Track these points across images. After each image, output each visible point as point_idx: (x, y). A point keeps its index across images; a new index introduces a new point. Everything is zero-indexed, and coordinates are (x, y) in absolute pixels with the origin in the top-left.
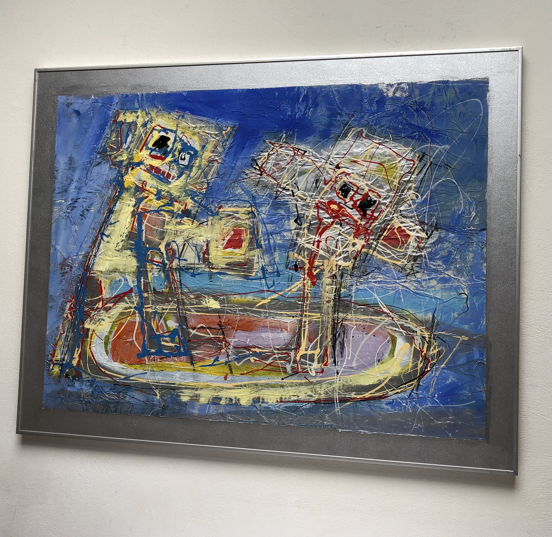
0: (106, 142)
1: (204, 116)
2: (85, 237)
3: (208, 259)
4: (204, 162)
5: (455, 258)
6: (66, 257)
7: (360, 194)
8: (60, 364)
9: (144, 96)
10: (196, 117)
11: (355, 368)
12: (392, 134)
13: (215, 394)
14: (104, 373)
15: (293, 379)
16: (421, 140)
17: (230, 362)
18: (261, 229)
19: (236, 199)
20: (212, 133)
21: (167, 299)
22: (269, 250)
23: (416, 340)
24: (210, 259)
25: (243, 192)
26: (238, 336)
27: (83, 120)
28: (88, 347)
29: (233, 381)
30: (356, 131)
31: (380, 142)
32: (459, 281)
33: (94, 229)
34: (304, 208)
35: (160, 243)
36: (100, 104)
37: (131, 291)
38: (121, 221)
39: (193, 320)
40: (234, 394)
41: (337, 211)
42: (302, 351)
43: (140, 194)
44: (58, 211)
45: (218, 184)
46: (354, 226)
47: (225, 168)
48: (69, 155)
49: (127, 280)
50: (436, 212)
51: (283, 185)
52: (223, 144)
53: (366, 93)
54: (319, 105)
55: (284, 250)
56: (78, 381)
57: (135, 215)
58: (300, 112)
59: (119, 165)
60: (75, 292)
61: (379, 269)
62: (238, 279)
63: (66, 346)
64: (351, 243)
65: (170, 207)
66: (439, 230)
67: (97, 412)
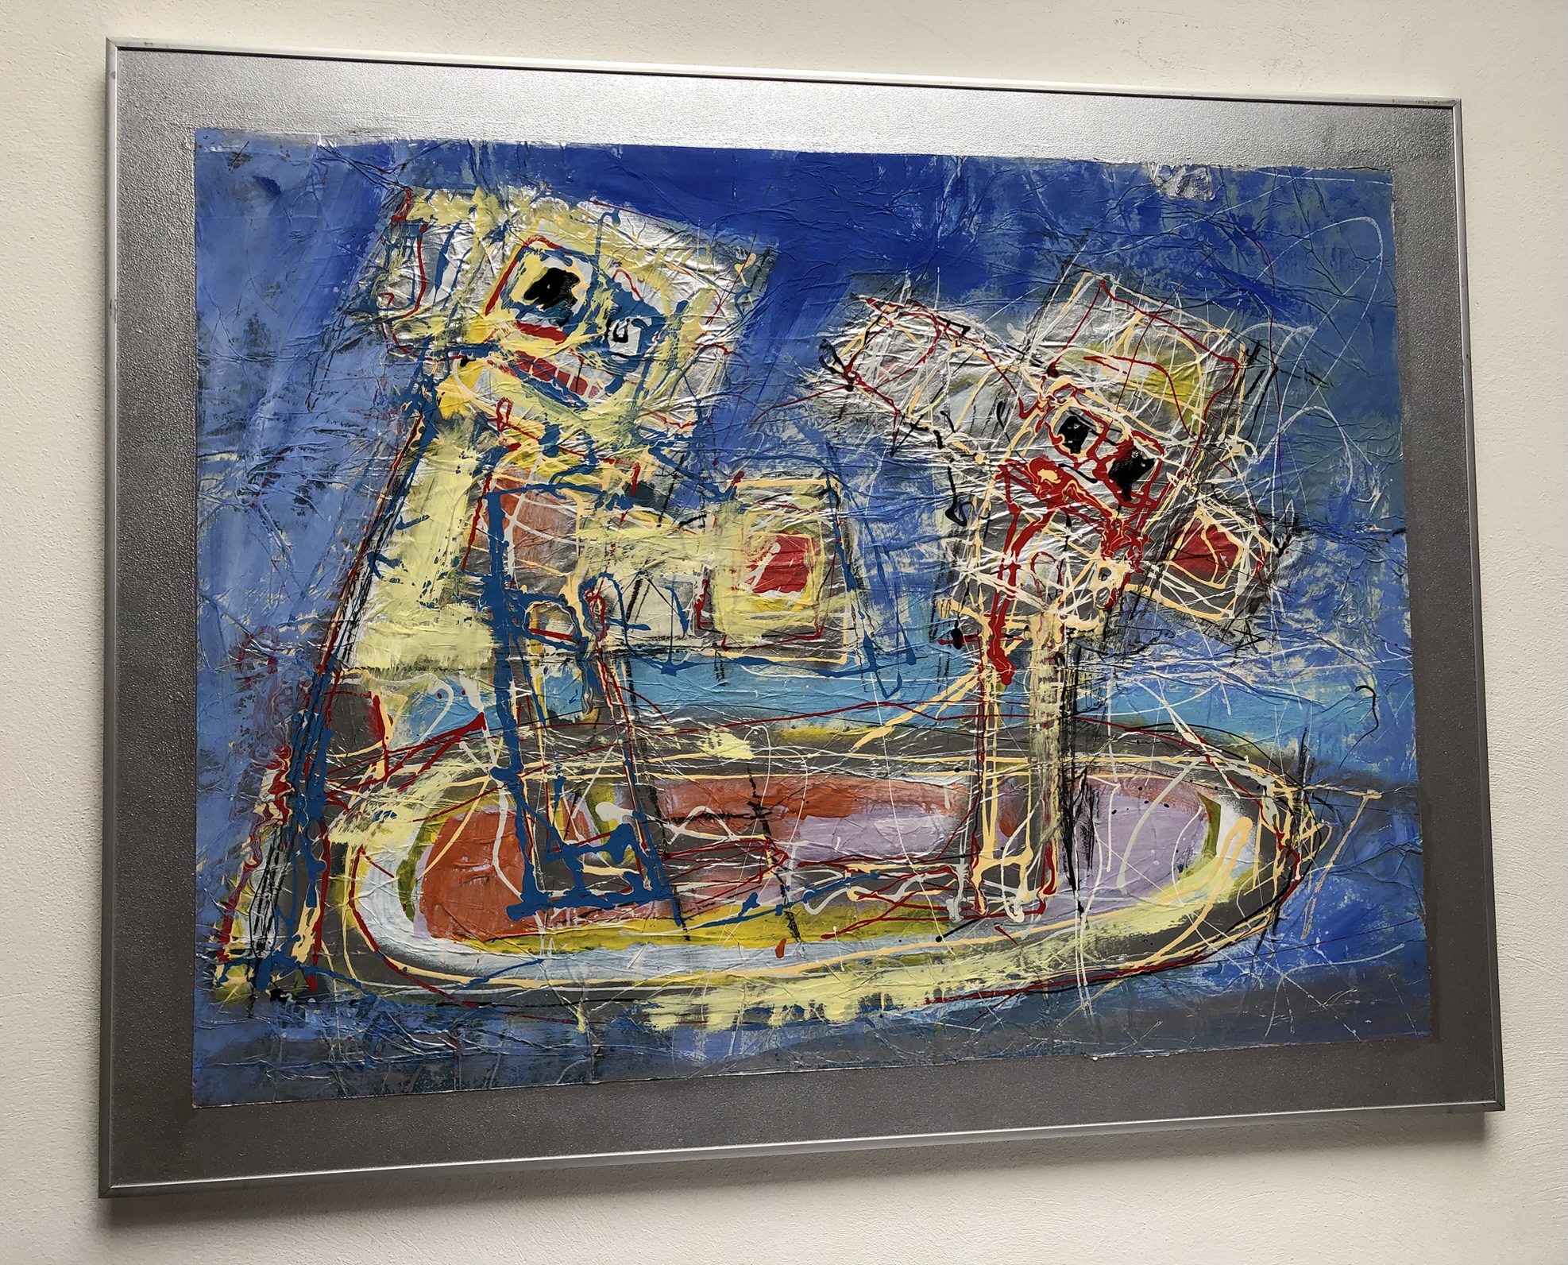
0: (373, 280)
1: (678, 220)
2: (317, 566)
3: (711, 622)
4: (684, 350)
5: (1342, 602)
6: (251, 631)
7: (1113, 444)
8: (249, 963)
9: (490, 150)
10: (653, 221)
11: (1125, 892)
12: (1181, 292)
13: (752, 1000)
14: (404, 972)
15: (968, 938)
16: (1249, 311)
17: (789, 905)
18: (857, 535)
19: (781, 454)
20: (703, 267)
21: (592, 740)
22: (882, 593)
23: (1265, 808)
24: (716, 621)
25: (801, 436)
26: (809, 832)
27: (290, 211)
28: (346, 900)
29: (800, 958)
30: (1092, 281)
31: (1153, 310)
32: (1353, 656)
33: (345, 542)
34: (969, 478)
35: (564, 581)
36: (347, 166)
37: (479, 722)
38: (436, 518)
39: (674, 797)
40: (804, 994)
41: (1057, 487)
42: (986, 861)
43: (491, 436)
44: (217, 486)
45: (730, 411)
46: (1101, 525)
47: (748, 367)
48: (248, 315)
49: (464, 693)
50: (1293, 489)
51: (913, 418)
52: (737, 298)
53: (1112, 184)
54: (994, 208)
55: (921, 593)
56: (318, 1005)
57: (481, 498)
58: (947, 223)
59: (418, 349)
60: (290, 736)
61: (1169, 633)
62: (801, 674)
63: (268, 902)
64: (1097, 570)
65: (589, 477)
66: (1304, 533)
67: (387, 1092)
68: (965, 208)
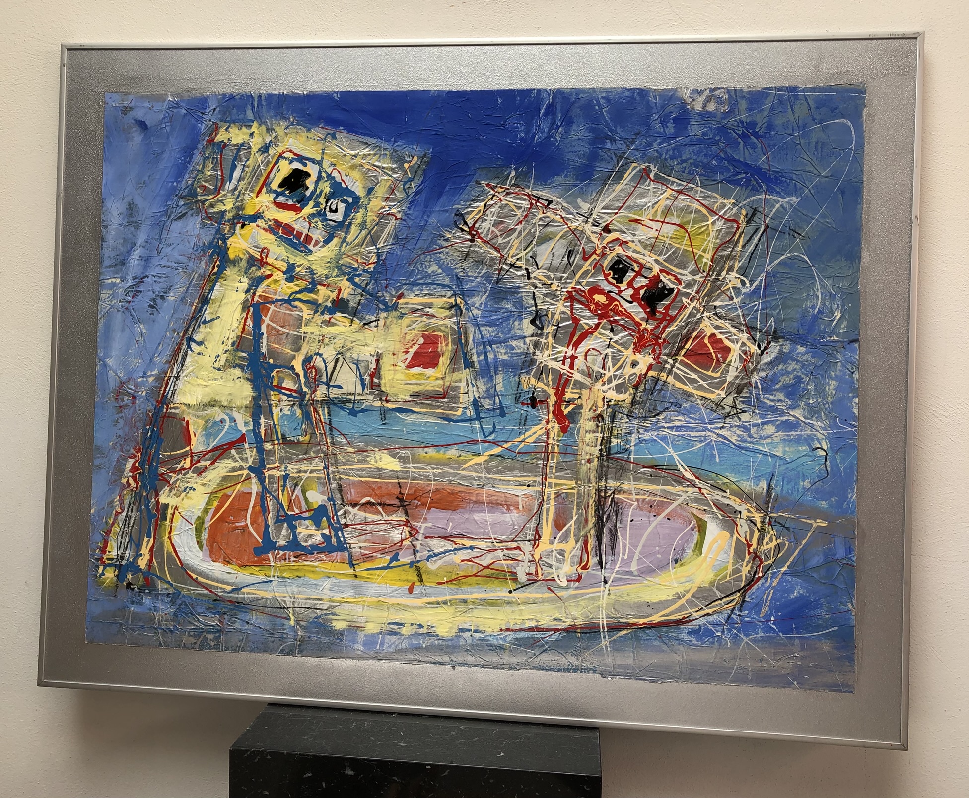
0: (195, 178)
1: (371, 136)
2: (159, 344)
3: (379, 385)
4: (371, 217)
5: (806, 389)
6: (124, 379)
7: (646, 278)
8: (116, 566)
9: (263, 98)
10: (356, 138)
11: (636, 573)
12: (700, 175)
13: (392, 617)
14: (196, 580)
15: (530, 592)
16: (750, 187)
17: (418, 562)
18: (472, 334)
19: (427, 282)
20: (385, 165)
22: (486, 371)
23: (739, 526)
24: (382, 385)
25: (440, 271)
26: (433, 518)
27: (153, 139)
28: (167, 536)
29: (422, 595)
30: (638, 168)
31: (680, 187)
32: (812, 427)
33: (174, 331)
34: (547, 299)
35: (294, 357)
36: (184, 111)
37: (242, 439)
38: (223, 318)
39: (352, 491)
40: (425, 617)
41: (606, 306)
42: (544, 545)
43: (256, 270)
44: (109, 297)
45: (397, 255)
46: (634, 331)
47: (409, 227)
48: (128, 199)
49: (235, 421)
50: (775, 310)
51: (511, 260)
52: (404, 185)
53: (656, 103)
54: (573, 122)
55: (511, 372)
56: (150, 594)
57: (249, 307)
58: (542, 133)
59: (218, 218)
60: (141, 441)
61: (678, 405)
62: (432, 420)
63: (126, 534)
64: (629, 361)
65: (311, 295)
66: (781, 340)
67: (185, 646)
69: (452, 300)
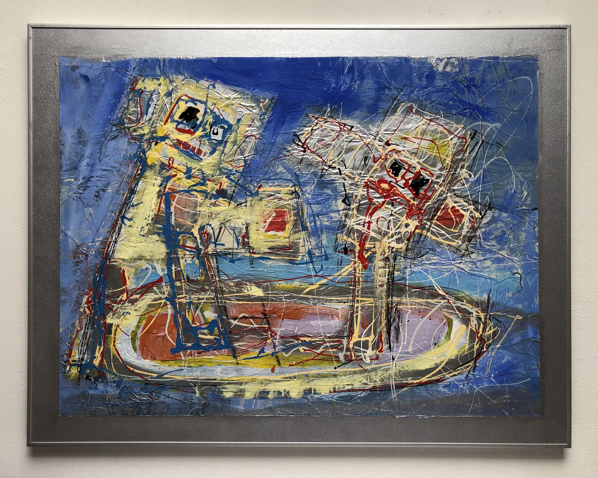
0: (123, 113)
1: (238, 86)
2: (102, 221)
3: (248, 243)
4: (240, 138)
5: (508, 238)
6: (79, 244)
7: (412, 173)
8: (78, 365)
9: (166, 61)
10: (228, 87)
11: (412, 352)
12: (443, 110)
13: (262, 388)
14: (133, 371)
15: (347, 368)
16: (472, 118)
17: (277, 353)
18: (306, 210)
19: (276, 178)
20: (247, 105)
21: (203, 287)
22: (316, 232)
23: (472, 321)
24: (250, 243)
25: (285, 171)
26: (285, 325)
27: (93, 87)
28: (112, 344)
29: (281, 373)
30: (405, 106)
31: (431, 118)
32: (512, 261)
33: (112, 212)
34: (352, 187)
35: (193, 227)
36: (113, 69)
37: (161, 280)
38: (145, 203)
39: (233, 310)
40: (282, 387)
41: (388, 191)
42: (355, 338)
43: (166, 172)
44: (67, 191)
45: (257, 161)
46: (406, 206)
47: (264, 144)
48: (78, 127)
49: (155, 269)
50: (489, 191)
51: (330, 163)
52: (260, 117)
53: (415, 66)
54: (365, 78)
55: (331, 232)
56: (102, 382)
57: (162, 195)
58: (346, 84)
59: (139, 139)
60: (93, 283)
61: (434, 250)
62: (282, 264)
63: (85, 344)
64: (404, 224)
65: (203, 187)
66: (493, 209)
67: (127, 414)
68: (353, 78)
69: (293, 189)
